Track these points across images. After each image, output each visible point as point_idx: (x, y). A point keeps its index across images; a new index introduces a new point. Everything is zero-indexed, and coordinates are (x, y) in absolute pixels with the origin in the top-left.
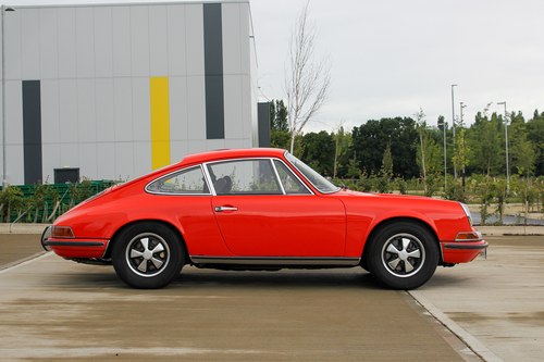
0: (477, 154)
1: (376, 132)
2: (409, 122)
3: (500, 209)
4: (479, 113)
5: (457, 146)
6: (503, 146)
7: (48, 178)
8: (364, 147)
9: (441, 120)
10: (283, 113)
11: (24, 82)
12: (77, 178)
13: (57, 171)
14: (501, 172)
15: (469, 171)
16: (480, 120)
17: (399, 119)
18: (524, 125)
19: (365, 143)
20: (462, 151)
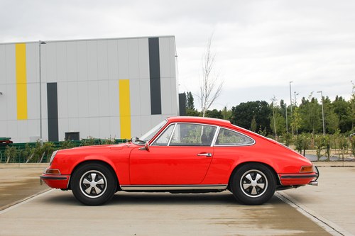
0: (306, 122)
1: (245, 109)
2: (264, 103)
3: (328, 152)
4: (304, 98)
5: (293, 117)
6: (321, 116)
7: (62, 138)
8: (239, 118)
9: (282, 102)
10: (191, 99)
11: (48, 84)
12: (78, 138)
13: (67, 134)
14: (320, 131)
15: (300, 131)
16: (305, 102)
17: (258, 102)
18: (331, 105)
19: (239, 116)
20: (296, 120)
